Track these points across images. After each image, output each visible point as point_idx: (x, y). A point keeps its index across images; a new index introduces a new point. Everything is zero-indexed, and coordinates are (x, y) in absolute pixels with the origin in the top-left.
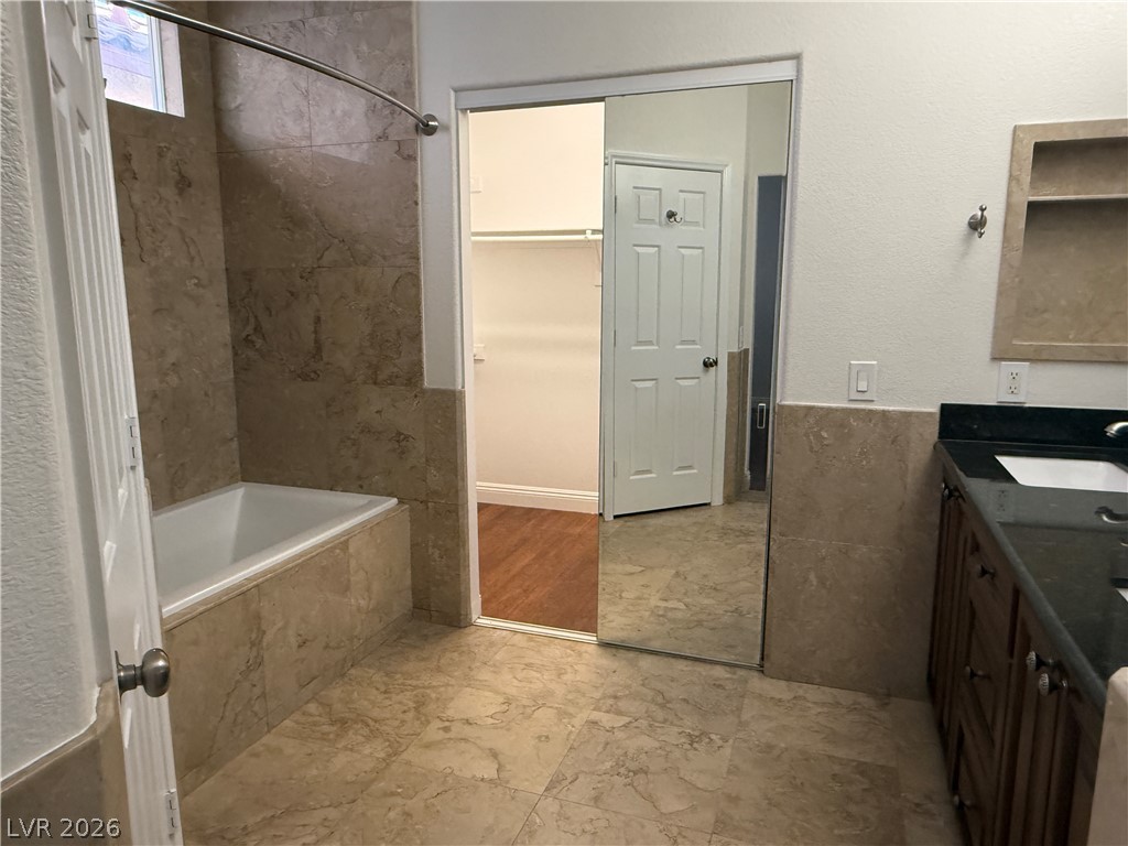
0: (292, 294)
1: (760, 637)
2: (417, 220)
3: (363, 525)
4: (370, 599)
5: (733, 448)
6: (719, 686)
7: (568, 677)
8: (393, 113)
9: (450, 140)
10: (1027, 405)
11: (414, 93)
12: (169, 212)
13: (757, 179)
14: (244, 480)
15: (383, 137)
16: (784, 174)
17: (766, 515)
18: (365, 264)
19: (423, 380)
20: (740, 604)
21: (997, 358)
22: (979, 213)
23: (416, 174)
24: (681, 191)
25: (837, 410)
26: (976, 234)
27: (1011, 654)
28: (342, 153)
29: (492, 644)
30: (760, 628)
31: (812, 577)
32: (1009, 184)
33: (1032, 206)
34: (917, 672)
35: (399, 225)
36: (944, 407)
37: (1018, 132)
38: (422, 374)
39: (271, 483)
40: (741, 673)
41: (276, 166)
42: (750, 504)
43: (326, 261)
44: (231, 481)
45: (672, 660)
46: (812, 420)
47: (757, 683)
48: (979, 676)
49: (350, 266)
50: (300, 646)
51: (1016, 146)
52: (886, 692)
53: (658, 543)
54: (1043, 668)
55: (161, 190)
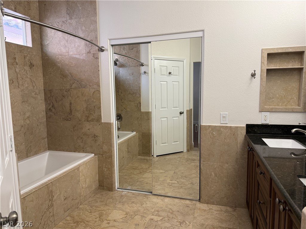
0: (63, 96)
1: (199, 191)
2: (99, 76)
3: (84, 162)
4: (86, 184)
5: (189, 136)
6: (188, 206)
7: (144, 205)
8: (92, 46)
9: (108, 53)
10: (269, 124)
11: (98, 41)
12: (27, 74)
13: (193, 63)
14: (49, 150)
15: (89, 52)
16: (200, 61)
17: (199, 155)
18: (84, 87)
19: (101, 120)
20: (193, 181)
21: (261, 111)
22: (254, 72)
23: (99, 63)
24: (172, 67)
25: (217, 126)
26: (253, 78)
27: (271, 198)
28: (77, 56)
29: (122, 196)
30: (199, 188)
31: (213, 173)
32: (261, 64)
33: (267, 70)
34: (243, 200)
35: (94, 77)
36: (247, 125)
37: (263, 51)
38: (101, 118)
39: (57, 150)
40: (194, 202)
41: (59, 60)
42: (194, 151)
43: (73, 87)
44: (45, 150)
45: (174, 199)
46: (210, 129)
47: (199, 205)
48: (261, 203)
49: (80, 88)
50: (64, 200)
51: (263, 54)
52: (235, 206)
53: (169, 164)
54: (280, 203)
55: (25, 67)
